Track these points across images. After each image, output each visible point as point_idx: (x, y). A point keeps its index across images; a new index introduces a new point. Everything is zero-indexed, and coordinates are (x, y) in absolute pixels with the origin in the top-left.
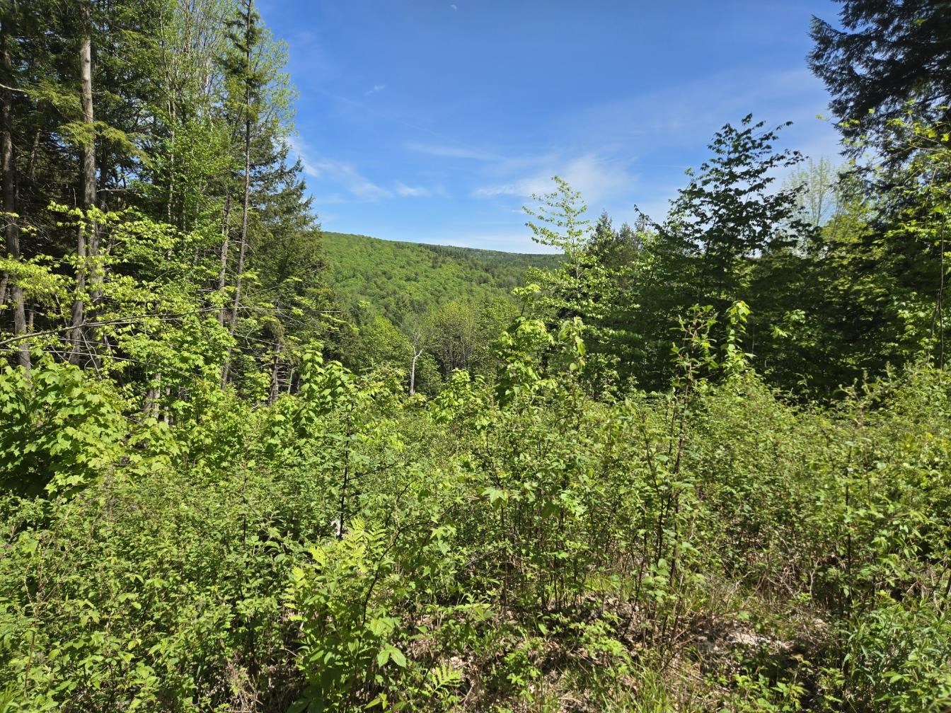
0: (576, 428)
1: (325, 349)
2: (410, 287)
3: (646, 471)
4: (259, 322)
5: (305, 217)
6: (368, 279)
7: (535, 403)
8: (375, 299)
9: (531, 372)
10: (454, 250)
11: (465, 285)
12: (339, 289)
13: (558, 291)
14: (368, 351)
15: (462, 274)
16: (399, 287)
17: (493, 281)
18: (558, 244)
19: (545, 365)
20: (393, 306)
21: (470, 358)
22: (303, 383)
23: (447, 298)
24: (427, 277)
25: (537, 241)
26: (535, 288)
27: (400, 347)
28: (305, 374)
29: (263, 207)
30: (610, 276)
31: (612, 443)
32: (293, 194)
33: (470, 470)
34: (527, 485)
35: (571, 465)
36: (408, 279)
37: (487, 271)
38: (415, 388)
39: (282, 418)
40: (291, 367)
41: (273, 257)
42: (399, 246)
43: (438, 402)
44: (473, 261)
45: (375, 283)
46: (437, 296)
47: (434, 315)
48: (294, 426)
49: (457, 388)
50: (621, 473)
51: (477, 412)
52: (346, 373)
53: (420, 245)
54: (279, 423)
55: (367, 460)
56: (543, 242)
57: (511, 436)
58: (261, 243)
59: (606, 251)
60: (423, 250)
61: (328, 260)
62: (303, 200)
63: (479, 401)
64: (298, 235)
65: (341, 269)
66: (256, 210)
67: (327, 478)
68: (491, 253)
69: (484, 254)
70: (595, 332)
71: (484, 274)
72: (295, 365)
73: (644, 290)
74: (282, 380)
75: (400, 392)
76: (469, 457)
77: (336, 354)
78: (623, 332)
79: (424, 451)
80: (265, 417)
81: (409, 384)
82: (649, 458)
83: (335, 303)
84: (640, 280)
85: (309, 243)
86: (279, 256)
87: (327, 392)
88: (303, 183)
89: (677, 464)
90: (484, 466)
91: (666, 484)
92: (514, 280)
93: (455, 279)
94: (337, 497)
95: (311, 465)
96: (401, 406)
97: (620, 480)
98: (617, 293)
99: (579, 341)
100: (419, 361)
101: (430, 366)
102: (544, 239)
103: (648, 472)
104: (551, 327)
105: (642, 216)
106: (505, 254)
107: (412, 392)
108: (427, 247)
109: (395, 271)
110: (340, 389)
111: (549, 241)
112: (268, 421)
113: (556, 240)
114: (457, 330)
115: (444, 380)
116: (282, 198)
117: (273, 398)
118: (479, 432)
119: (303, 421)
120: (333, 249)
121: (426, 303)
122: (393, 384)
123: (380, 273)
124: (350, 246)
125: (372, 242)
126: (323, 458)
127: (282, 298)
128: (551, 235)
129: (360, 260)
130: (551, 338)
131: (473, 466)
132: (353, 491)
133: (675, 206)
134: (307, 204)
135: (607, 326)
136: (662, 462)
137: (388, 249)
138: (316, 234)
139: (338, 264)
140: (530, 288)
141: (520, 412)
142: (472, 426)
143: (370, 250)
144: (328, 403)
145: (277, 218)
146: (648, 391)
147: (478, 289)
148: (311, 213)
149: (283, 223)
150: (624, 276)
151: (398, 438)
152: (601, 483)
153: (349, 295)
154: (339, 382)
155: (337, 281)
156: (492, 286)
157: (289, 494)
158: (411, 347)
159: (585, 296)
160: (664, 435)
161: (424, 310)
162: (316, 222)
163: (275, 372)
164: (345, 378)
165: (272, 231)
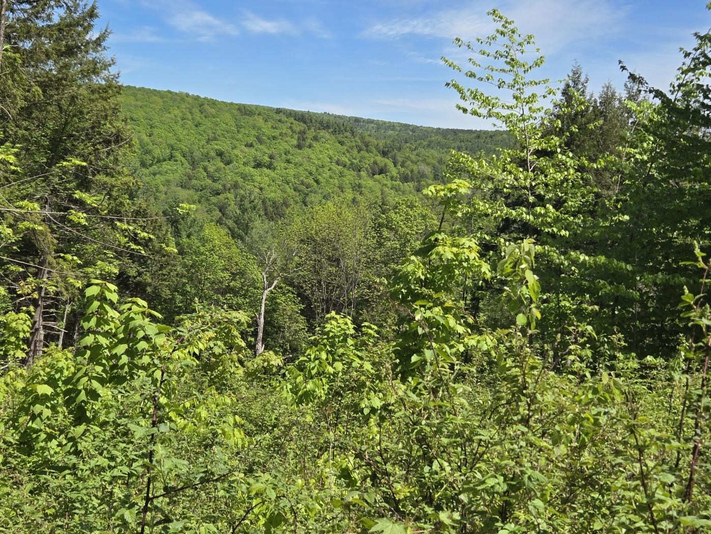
0: (525, 421)
1: (122, 274)
2: (261, 177)
3: (638, 497)
4: (15, 233)
5: (94, 62)
6: (194, 163)
7: (461, 377)
8: (205, 195)
9: (452, 322)
10: (332, 119)
11: (350, 175)
12: (147, 179)
13: (497, 191)
14: (191, 279)
15: (345, 159)
16: (244, 177)
17: (394, 171)
18: (498, 116)
19: (474, 309)
20: (233, 208)
21: (355, 294)
22: (83, 334)
23: (319, 197)
24: (288, 161)
25: (465, 111)
26: (463, 186)
27: (242, 274)
28: (88, 320)
29: (27, 45)
30: (581, 169)
31: (583, 446)
32: (78, 24)
33: (351, 483)
34: (444, 516)
35: (515, 484)
36: (258, 165)
37: (384, 154)
38: (264, 340)
39: (47, 390)
40: (65, 303)
41: (42, 125)
42: (245, 111)
43: (301, 368)
44: (362, 138)
45: (205, 169)
46: (304, 193)
47: (297, 225)
48: (67, 403)
49: (333, 343)
50: (596, 495)
51: (363, 385)
52: (154, 319)
53: (279, 111)
54: (42, 399)
55: (183, 466)
56: (475, 113)
57: (419, 433)
58: (21, 103)
59: (574, 129)
60: (284, 118)
61: (129, 130)
62: (93, 35)
63: (368, 366)
64: (83, 91)
65: (151, 147)
66: (16, 50)
67: (119, 493)
68: (391, 126)
69: (381, 126)
70: (556, 257)
71: (379, 159)
72: (72, 300)
73: (637, 193)
74: (51, 324)
75: (240, 349)
76: (350, 462)
77: (138, 284)
78: (602, 259)
79: (277, 448)
80: (20, 385)
81: (255, 334)
82: (644, 477)
83: (140, 201)
84: (631, 177)
85: (100, 104)
86: (51, 124)
87: (122, 348)
88: (93, 8)
89: (689, 487)
90: (374, 477)
91: (671, 518)
92: (427, 170)
93: (334, 167)
94: (133, 525)
95: (92, 471)
96: (241, 371)
97: (594, 507)
98: (591, 197)
99: (531, 278)
100: (272, 299)
101: (290, 306)
102: (476, 107)
103: (641, 498)
104: (486, 249)
105: (632, 77)
106: (415, 129)
107: (260, 347)
108: (290, 114)
109: (236, 152)
110: (143, 345)
111: (483, 111)
112: (24, 391)
113: (495, 110)
114: (335, 249)
115: (311, 329)
116: (60, 30)
117: (35, 351)
118: (367, 419)
119: (83, 396)
120: (139, 114)
121: (286, 204)
122: (229, 334)
123: (213, 154)
124: (166, 110)
125: (201, 104)
126: (112, 458)
127: (54, 191)
128: (486, 102)
129: (181, 132)
130: (485, 268)
131: (356, 475)
132: (160, 516)
133: (688, 61)
134: (98, 42)
135: (576, 248)
136: (664, 484)
137: (228, 117)
138: (112, 89)
139: (146, 139)
140: (454, 186)
141: (435, 391)
142: (356, 408)
143: (198, 117)
144: (122, 367)
145: (50, 62)
146: (641, 356)
147: (371, 183)
148: (105, 55)
149: (60, 71)
150: (606, 169)
151: (236, 425)
152: (564, 511)
153: (162, 188)
154: (141, 334)
155: (143, 164)
156: (392, 178)
157: (55, 516)
158: (260, 276)
159: (541, 200)
160: (668, 441)
161: (282, 215)
162: (113, 70)
163: (40, 310)
164: (152, 329)
165: (40, 84)
